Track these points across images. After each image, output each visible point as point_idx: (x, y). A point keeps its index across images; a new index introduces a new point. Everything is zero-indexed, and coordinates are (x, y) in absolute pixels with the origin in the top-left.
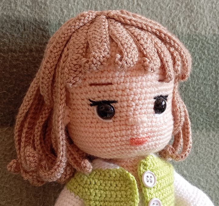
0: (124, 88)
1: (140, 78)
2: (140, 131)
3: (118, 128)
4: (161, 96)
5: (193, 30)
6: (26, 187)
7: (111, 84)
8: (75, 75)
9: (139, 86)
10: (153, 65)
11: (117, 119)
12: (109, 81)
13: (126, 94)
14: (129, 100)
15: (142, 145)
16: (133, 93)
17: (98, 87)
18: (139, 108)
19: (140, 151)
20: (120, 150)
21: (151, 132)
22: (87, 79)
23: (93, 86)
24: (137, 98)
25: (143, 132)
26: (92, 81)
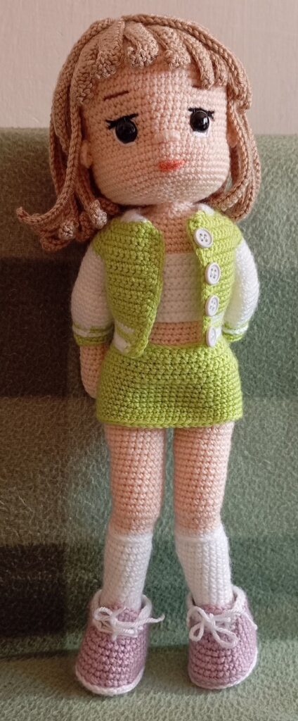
0: (143, 94)
1: (163, 81)
2: (171, 151)
3: (142, 150)
4: (200, 109)
7: (127, 92)
8: (84, 87)
9: (163, 90)
10: (178, 56)
11: (140, 140)
12: (124, 88)
13: (146, 102)
14: (152, 109)
15: (175, 171)
16: (155, 100)
17: (113, 99)
18: (167, 120)
19: (175, 180)
20: (149, 181)
21: (187, 154)
22: (100, 93)
23: (107, 100)
24: (162, 106)
25: (174, 151)
26: (106, 94)
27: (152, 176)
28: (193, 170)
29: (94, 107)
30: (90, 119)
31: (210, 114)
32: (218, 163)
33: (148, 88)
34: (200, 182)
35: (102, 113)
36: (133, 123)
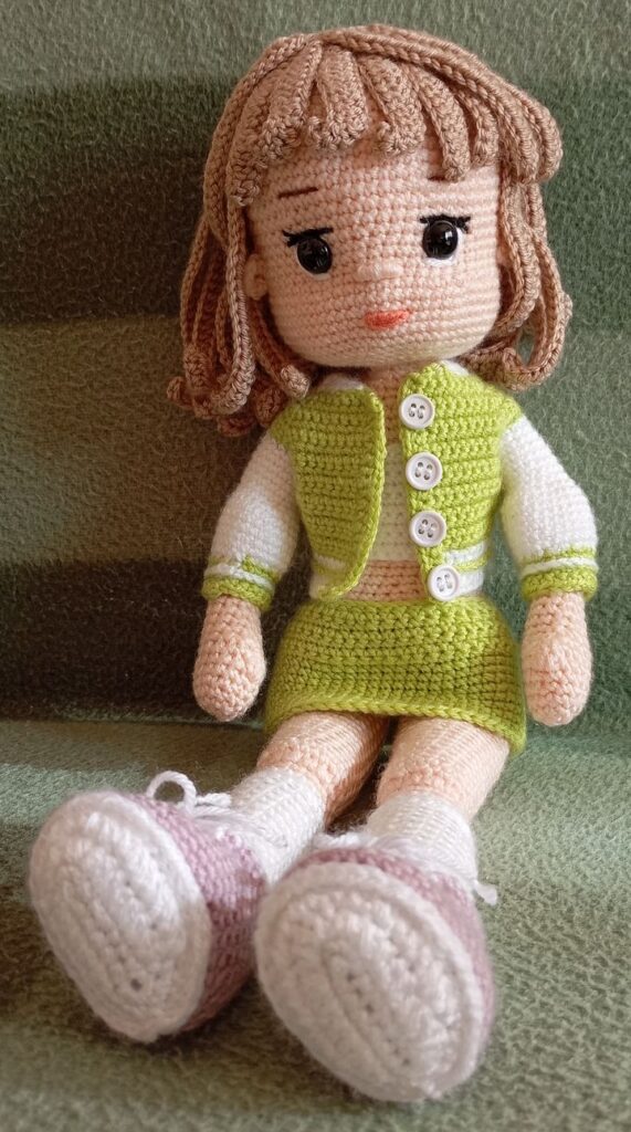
0: (340, 195)
1: (375, 172)
2: (385, 296)
3: (338, 291)
4: (443, 217)
5: (620, 69)
6: (218, 442)
7: (314, 189)
8: (244, 177)
9: (374, 189)
10: (398, 136)
11: (337, 272)
12: (309, 183)
13: (345, 210)
14: (354, 223)
15: (392, 328)
16: (359, 207)
17: (291, 198)
18: (379, 242)
19: (393, 342)
20: (350, 342)
21: (413, 300)
22: (272, 185)
23: (283, 199)
24: (371, 219)
25: (391, 297)
26: (279, 188)
27: (354, 335)
28: (423, 326)
29: (265, 206)
30: (259, 224)
31: (462, 222)
32: (471, 308)
33: (349, 185)
34: (439, 344)
35: (276, 217)
36: (322, 240)
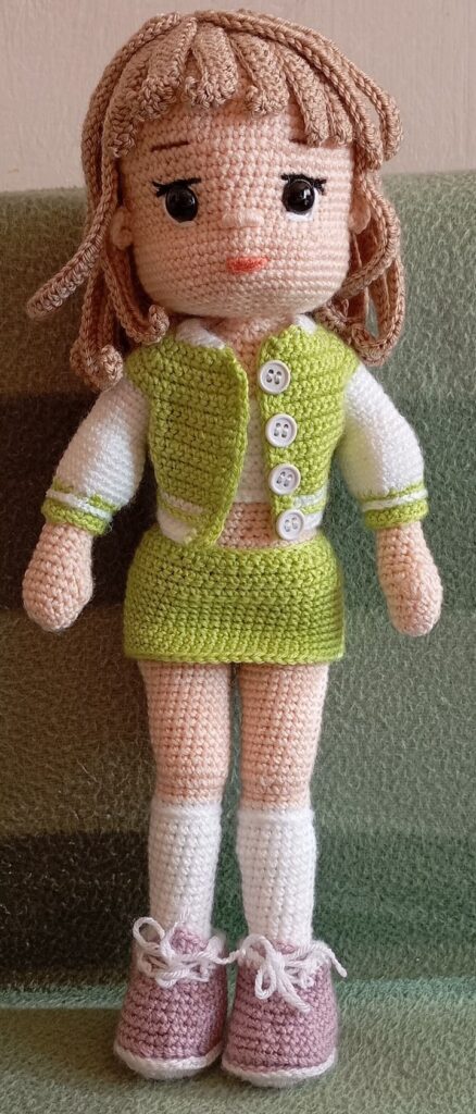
0: (210, 149)
1: (242, 130)
2: (246, 243)
3: (203, 236)
4: (302, 176)
7: (186, 143)
8: (121, 130)
9: (241, 145)
11: (202, 219)
12: (182, 136)
13: (214, 161)
14: (222, 174)
15: (251, 273)
16: (227, 160)
17: (164, 151)
18: (243, 192)
19: (252, 288)
20: (211, 285)
21: (271, 249)
22: (146, 139)
23: (156, 152)
24: (238, 171)
25: (252, 244)
26: (153, 142)
27: (215, 278)
28: (279, 274)
29: (138, 159)
30: (131, 176)
31: (319, 183)
32: (323, 263)
33: (218, 140)
34: (293, 292)
35: (147, 169)
36: (191, 192)
